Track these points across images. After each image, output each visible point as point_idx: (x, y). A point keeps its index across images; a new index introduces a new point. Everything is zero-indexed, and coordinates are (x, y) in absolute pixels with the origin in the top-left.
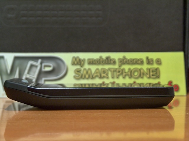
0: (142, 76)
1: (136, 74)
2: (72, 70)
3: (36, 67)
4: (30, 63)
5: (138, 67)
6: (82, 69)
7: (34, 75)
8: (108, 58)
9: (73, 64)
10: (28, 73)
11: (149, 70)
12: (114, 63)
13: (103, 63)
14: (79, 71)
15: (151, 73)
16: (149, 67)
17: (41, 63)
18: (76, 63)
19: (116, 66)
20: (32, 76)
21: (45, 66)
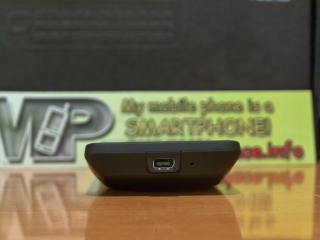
0: (241, 131)
1: (230, 128)
2: (122, 121)
3: (61, 116)
4: (51, 109)
5: (234, 116)
6: (139, 119)
7: (57, 130)
8: (182, 101)
9: (124, 111)
10: (48, 126)
11: (252, 121)
12: (193, 109)
13: (175, 109)
14: (133, 123)
15: (257, 127)
16: (253, 116)
17: (70, 110)
18: (128, 108)
19: (197, 115)
20: (54, 131)
21: (77, 115)
